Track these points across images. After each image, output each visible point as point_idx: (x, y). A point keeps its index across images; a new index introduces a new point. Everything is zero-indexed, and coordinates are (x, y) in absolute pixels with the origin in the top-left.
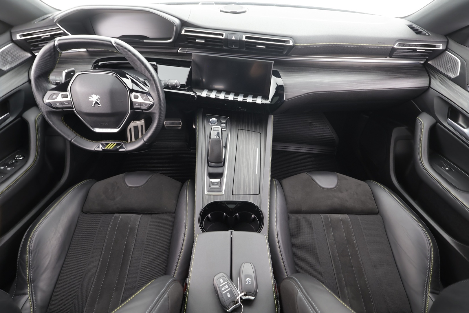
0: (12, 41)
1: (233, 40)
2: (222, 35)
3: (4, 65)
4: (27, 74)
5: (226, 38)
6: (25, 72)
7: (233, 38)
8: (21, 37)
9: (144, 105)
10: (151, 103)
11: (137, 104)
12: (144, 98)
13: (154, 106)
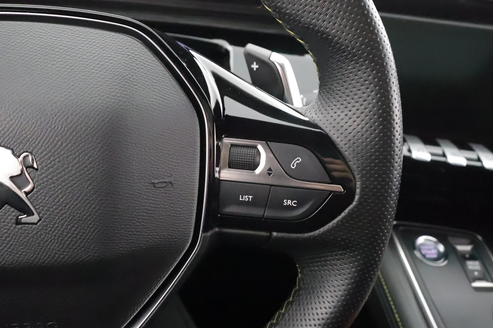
9: (289, 202)
10: (338, 188)
11: (246, 198)
12: (293, 165)
13: (351, 207)
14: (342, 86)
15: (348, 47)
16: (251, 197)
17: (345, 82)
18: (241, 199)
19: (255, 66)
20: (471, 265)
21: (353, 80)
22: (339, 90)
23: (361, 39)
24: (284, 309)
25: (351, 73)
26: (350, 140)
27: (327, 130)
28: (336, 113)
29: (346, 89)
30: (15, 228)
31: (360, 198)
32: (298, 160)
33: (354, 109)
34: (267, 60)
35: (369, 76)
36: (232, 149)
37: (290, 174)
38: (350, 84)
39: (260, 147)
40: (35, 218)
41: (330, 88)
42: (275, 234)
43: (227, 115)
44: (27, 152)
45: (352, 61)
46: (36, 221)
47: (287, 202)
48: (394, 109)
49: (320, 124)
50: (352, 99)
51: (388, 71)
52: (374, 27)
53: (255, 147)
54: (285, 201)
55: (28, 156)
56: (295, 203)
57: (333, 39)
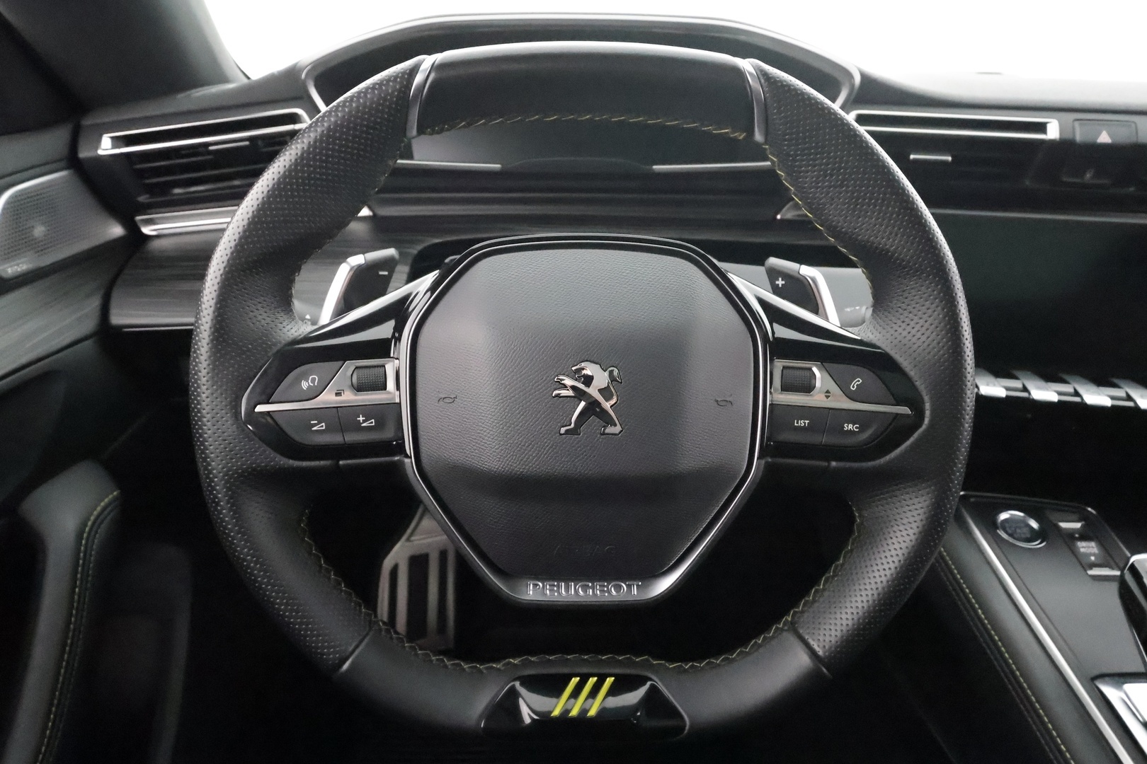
0: (72, 161)
1: (1104, 147)
2: (1041, 128)
3: (12, 253)
4: (95, 303)
5: (1068, 136)
6: (88, 296)
7: (1104, 138)
8: (119, 147)
9: (850, 426)
10: (905, 410)
11: (802, 423)
12: (853, 387)
13: (921, 430)
14: (903, 303)
15: (910, 262)
16: (807, 422)
17: (906, 298)
18: (796, 424)
19: (780, 282)
20: (1083, 547)
21: (915, 296)
22: (900, 307)
23: (923, 254)
24: (842, 558)
25: (912, 289)
26: (915, 359)
27: (888, 350)
28: (896, 331)
29: (908, 305)
30: (600, 438)
31: (931, 421)
32: (859, 381)
33: (918, 326)
34: (797, 275)
35: (934, 291)
36: (784, 371)
37: (852, 397)
38: (912, 300)
39: (815, 370)
40: (617, 429)
41: (888, 306)
42: (834, 464)
43: (777, 338)
44: (613, 366)
45: (914, 277)
46: (617, 432)
47: (848, 426)
48: (963, 324)
49: (878, 344)
50: (915, 315)
51: (954, 286)
52: (937, 243)
53: (810, 369)
54: (846, 425)
55: (612, 371)
56: (856, 428)
57: (893, 255)
